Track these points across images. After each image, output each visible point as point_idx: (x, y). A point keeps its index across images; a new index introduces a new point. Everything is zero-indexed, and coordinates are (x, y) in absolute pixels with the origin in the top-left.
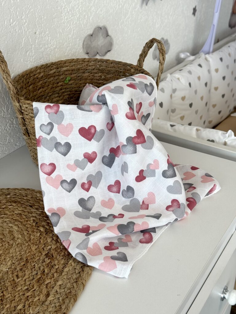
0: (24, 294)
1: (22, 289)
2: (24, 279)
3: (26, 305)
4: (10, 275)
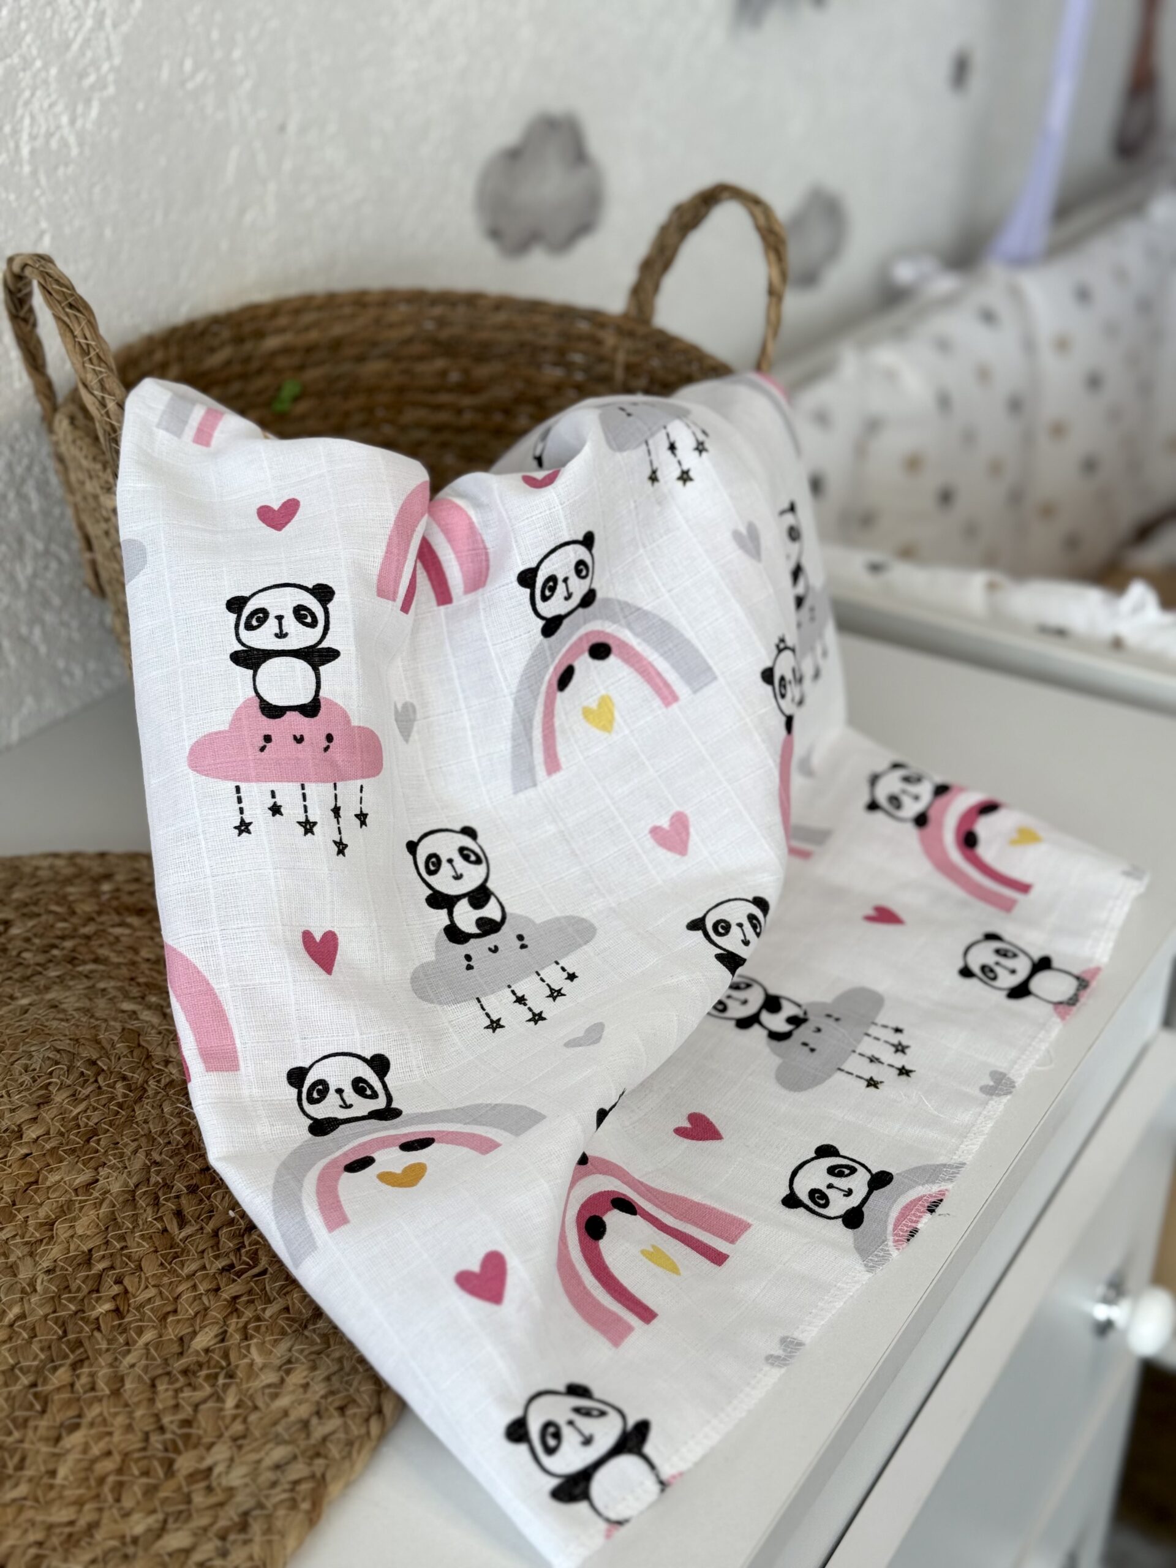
0: (217, 1290)
1: (204, 1268)
2: (209, 1229)
3: (231, 1330)
4: (145, 1211)
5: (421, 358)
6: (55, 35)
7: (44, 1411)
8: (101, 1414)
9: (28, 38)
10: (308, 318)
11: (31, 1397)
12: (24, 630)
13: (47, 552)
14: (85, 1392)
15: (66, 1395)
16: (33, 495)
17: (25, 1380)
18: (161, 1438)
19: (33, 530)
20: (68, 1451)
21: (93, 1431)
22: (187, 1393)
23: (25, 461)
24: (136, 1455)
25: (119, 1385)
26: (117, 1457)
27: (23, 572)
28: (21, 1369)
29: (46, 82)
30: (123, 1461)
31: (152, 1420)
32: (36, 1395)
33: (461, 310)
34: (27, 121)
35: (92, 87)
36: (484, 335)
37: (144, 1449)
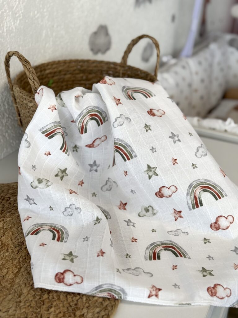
5: (78, 74)
6: (11, 5)
7: (44, 304)
8: (56, 304)
9: (6, 6)
10: (54, 66)
11: (40, 301)
12: (4, 134)
13: (9, 117)
14: (52, 299)
15: (48, 300)
16: (6, 105)
17: (38, 297)
18: (71, 308)
19: (6, 112)
20: (51, 313)
21: (56, 308)
22: (74, 298)
23: (5, 97)
24: (67, 312)
25: (59, 297)
26: (62, 313)
27: (4, 121)
28: (36, 295)
29: (9, 15)
30: (64, 314)
31: (68, 304)
32: (41, 300)
33: (86, 63)
34: (5, 23)
35: (18, 17)
36: (90, 68)
37: (68, 311)
